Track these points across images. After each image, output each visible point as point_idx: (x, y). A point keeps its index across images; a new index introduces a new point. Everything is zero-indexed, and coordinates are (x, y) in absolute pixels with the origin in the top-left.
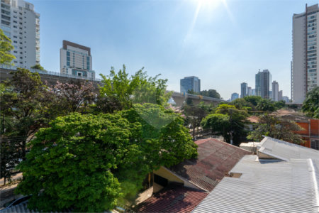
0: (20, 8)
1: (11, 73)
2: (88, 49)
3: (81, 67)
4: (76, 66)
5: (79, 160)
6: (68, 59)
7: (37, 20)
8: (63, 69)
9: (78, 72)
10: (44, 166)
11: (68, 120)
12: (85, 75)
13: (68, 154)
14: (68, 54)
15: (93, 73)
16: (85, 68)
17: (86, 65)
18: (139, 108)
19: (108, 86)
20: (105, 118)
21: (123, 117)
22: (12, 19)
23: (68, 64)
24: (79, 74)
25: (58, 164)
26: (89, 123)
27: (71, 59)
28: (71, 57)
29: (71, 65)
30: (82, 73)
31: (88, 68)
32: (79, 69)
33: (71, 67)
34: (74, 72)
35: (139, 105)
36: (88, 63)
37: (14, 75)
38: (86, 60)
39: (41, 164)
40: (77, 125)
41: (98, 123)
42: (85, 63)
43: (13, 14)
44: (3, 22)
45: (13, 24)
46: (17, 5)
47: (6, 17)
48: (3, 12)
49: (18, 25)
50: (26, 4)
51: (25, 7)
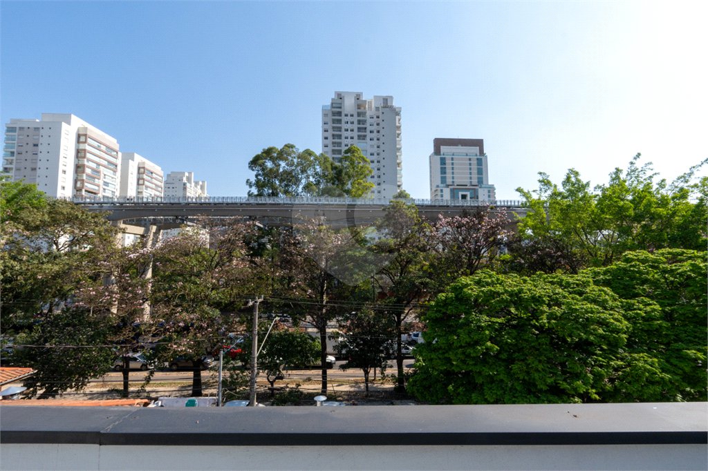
0: (377, 109)
1: (384, 210)
2: (479, 143)
3: (467, 181)
4: (457, 181)
5: (511, 361)
6: (443, 171)
7: (397, 117)
8: (435, 191)
9: (461, 193)
10: (451, 355)
11: (478, 283)
12: (475, 196)
13: (489, 344)
14: (443, 161)
15: (491, 190)
16: (475, 181)
17: (475, 176)
18: (644, 261)
19: (537, 214)
20: (552, 283)
21: (596, 283)
22: (369, 128)
23: (443, 180)
24: (464, 197)
25: (474, 358)
26: (521, 291)
27: (449, 171)
28: (448, 166)
29: (449, 181)
30: (468, 194)
31: (480, 181)
32: (462, 187)
33: (448, 186)
34: (454, 193)
35: (643, 254)
36: (480, 172)
37: (387, 213)
38: (475, 167)
39: (447, 352)
40: (498, 294)
41: (538, 292)
42: (475, 171)
43: (369, 121)
44: (359, 137)
45: (369, 135)
46: (373, 106)
47: (362, 128)
48: (359, 124)
49: (375, 135)
50: (384, 99)
51: (382, 105)
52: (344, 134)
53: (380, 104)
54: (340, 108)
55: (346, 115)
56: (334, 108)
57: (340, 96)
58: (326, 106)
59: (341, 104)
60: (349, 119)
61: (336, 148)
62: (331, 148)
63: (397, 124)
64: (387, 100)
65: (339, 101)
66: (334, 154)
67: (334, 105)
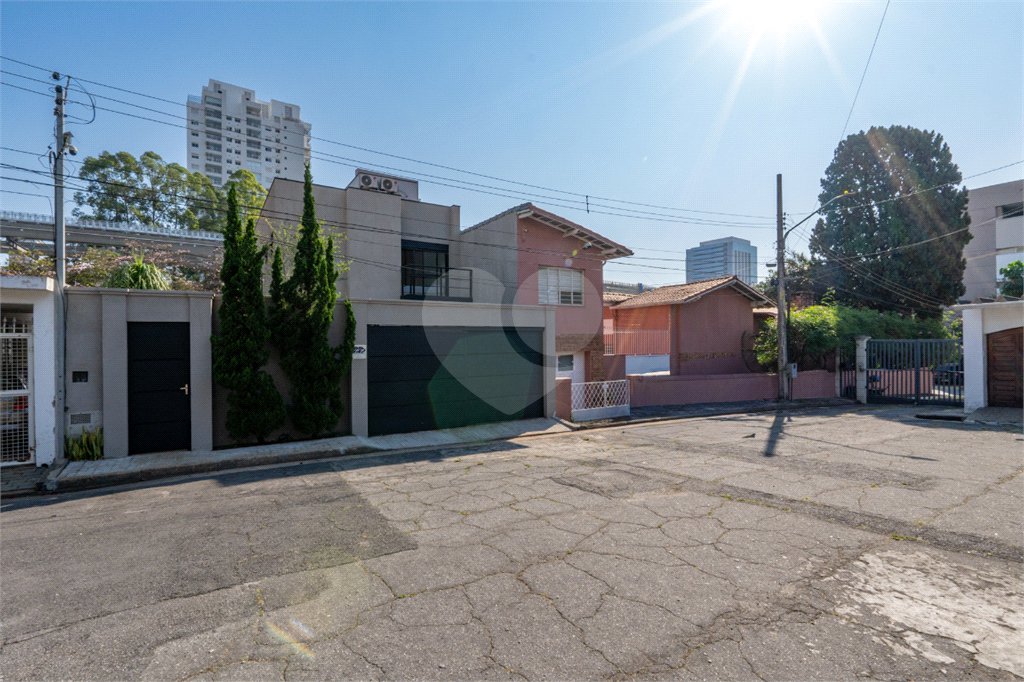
0: (277, 119)
22: (264, 144)
43: (264, 134)
44: (249, 153)
45: (264, 154)
46: (270, 114)
47: (254, 142)
48: (249, 135)
49: (272, 154)
50: (286, 107)
51: (284, 116)
52: (225, 144)
53: (282, 114)
54: (219, 106)
55: (229, 118)
56: (209, 103)
57: (218, 88)
58: (194, 97)
59: (220, 100)
60: (233, 124)
61: (212, 163)
62: (202, 161)
63: (306, 146)
64: (291, 109)
65: (218, 96)
66: (208, 170)
67: (208, 100)
